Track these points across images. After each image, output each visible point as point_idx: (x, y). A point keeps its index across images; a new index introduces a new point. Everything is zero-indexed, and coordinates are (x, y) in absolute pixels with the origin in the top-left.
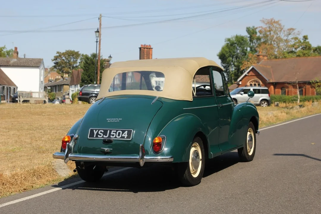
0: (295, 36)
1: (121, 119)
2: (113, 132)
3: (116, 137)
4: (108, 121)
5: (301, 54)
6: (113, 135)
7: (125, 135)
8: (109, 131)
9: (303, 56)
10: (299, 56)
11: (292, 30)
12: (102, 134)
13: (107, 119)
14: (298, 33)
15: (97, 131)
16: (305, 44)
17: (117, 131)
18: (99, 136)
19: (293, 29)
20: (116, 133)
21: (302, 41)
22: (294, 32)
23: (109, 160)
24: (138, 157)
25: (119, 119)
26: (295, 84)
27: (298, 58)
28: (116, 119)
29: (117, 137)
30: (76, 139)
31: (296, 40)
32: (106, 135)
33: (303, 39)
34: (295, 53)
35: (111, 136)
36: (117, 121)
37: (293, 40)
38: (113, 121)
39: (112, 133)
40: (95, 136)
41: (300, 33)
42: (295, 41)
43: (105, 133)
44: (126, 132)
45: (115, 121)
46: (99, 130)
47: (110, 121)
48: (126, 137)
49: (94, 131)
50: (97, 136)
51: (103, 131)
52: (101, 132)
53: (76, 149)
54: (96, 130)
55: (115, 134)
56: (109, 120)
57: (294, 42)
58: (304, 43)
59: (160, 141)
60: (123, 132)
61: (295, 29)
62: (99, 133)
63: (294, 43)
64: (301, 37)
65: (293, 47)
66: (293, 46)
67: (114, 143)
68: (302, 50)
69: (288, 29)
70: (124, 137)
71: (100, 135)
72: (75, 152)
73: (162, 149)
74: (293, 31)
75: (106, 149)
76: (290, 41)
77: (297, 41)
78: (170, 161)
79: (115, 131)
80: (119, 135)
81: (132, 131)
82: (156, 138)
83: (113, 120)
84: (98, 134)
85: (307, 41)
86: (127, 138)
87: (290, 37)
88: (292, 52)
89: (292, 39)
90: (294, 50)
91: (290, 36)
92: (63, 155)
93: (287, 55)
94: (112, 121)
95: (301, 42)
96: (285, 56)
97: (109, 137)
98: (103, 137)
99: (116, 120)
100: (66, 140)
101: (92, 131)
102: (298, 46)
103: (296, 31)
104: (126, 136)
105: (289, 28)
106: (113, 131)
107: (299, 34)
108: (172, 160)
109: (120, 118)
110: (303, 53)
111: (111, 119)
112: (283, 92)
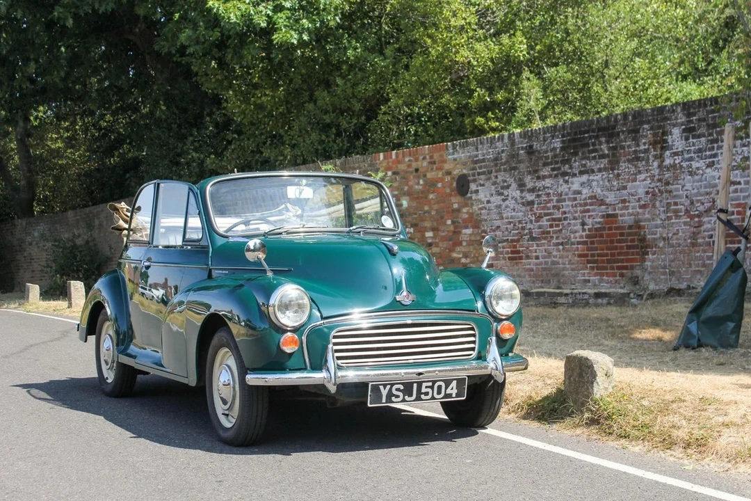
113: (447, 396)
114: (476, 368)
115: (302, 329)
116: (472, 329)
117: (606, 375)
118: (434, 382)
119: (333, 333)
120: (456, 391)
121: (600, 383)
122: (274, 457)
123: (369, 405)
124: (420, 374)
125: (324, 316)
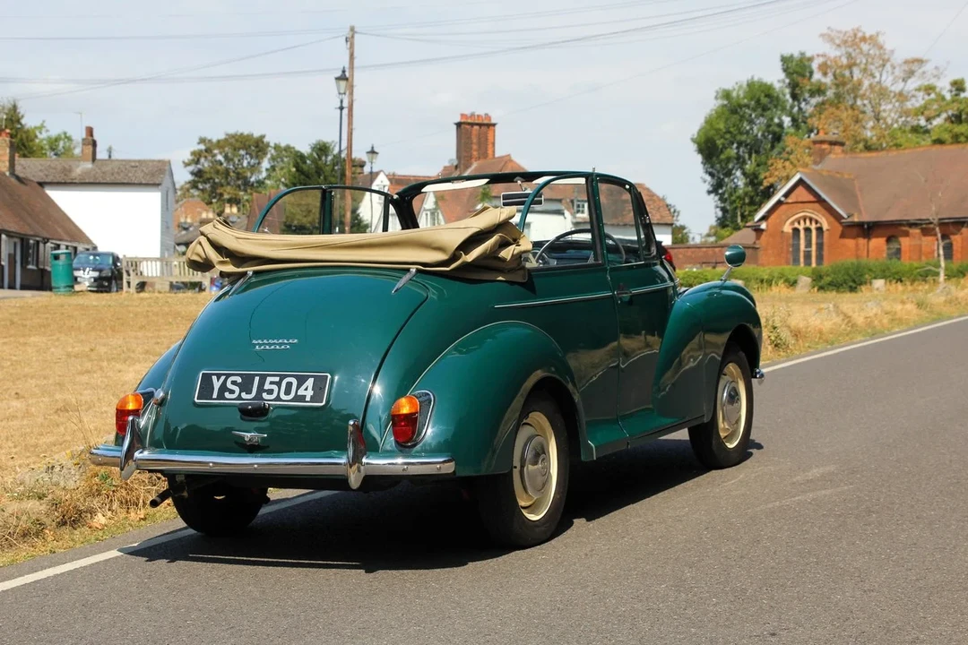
0: (926, 83)
1: (296, 341)
2: (272, 383)
3: (278, 399)
4: (257, 347)
5: (946, 136)
6: (270, 392)
7: (307, 390)
8: (257, 379)
9: (950, 140)
10: (939, 142)
11: (916, 64)
12: (237, 389)
13: (254, 342)
14: (935, 72)
15: (223, 378)
16: (956, 106)
17: (282, 378)
18: (227, 395)
19: (920, 62)
20: (279, 384)
21: (948, 97)
22: (923, 69)
23: (255, 469)
24: (343, 461)
25: (291, 341)
26: (932, 226)
27: (938, 147)
28: (280, 341)
29: (283, 396)
30: (162, 403)
31: (929, 94)
32: (249, 392)
33: (951, 91)
34: (927, 131)
35: (265, 395)
36: (283, 347)
37: (921, 94)
38: (273, 347)
39: (267, 386)
40: (215, 396)
41: (942, 73)
42: (927, 98)
43: (246, 386)
44: (310, 382)
45: (278, 347)
46: (228, 376)
47: (262, 347)
48: (308, 399)
49: (214, 378)
50: (221, 396)
51: (239, 380)
52: (234, 383)
53: (159, 435)
54: (219, 376)
55: (275, 387)
56: (259, 344)
57: (923, 99)
58: (953, 101)
59: (413, 411)
60: (301, 381)
61: (927, 61)
62: (229, 385)
63: (922, 102)
64: (944, 86)
65: (922, 113)
66: (921, 111)
67: (271, 415)
68: (948, 125)
69: (906, 62)
70: (302, 398)
71: (232, 392)
72: (156, 445)
73: (419, 434)
74: (920, 68)
75: (247, 436)
76: (913, 96)
77: (933, 96)
78: (443, 472)
79: (277, 379)
80: (288, 392)
81: (329, 376)
82: (403, 400)
83: (270, 345)
84: (223, 388)
85: (963, 95)
86: (313, 399)
87: (912, 84)
88: (916, 130)
89: (919, 90)
90: (923, 122)
91: (910, 81)
92: (118, 454)
93: (901, 140)
94: (267, 347)
95: (943, 98)
96: (898, 141)
97: (259, 396)
98: (239, 398)
99: (280, 344)
100: (131, 406)
101: (207, 379)
102: (935, 110)
103: (928, 67)
104: (309, 394)
105: (910, 56)
106: (269, 379)
107: (937, 77)
108: (449, 468)
109: (293, 338)
110: (950, 131)
111: (265, 341)
112: (894, 250)
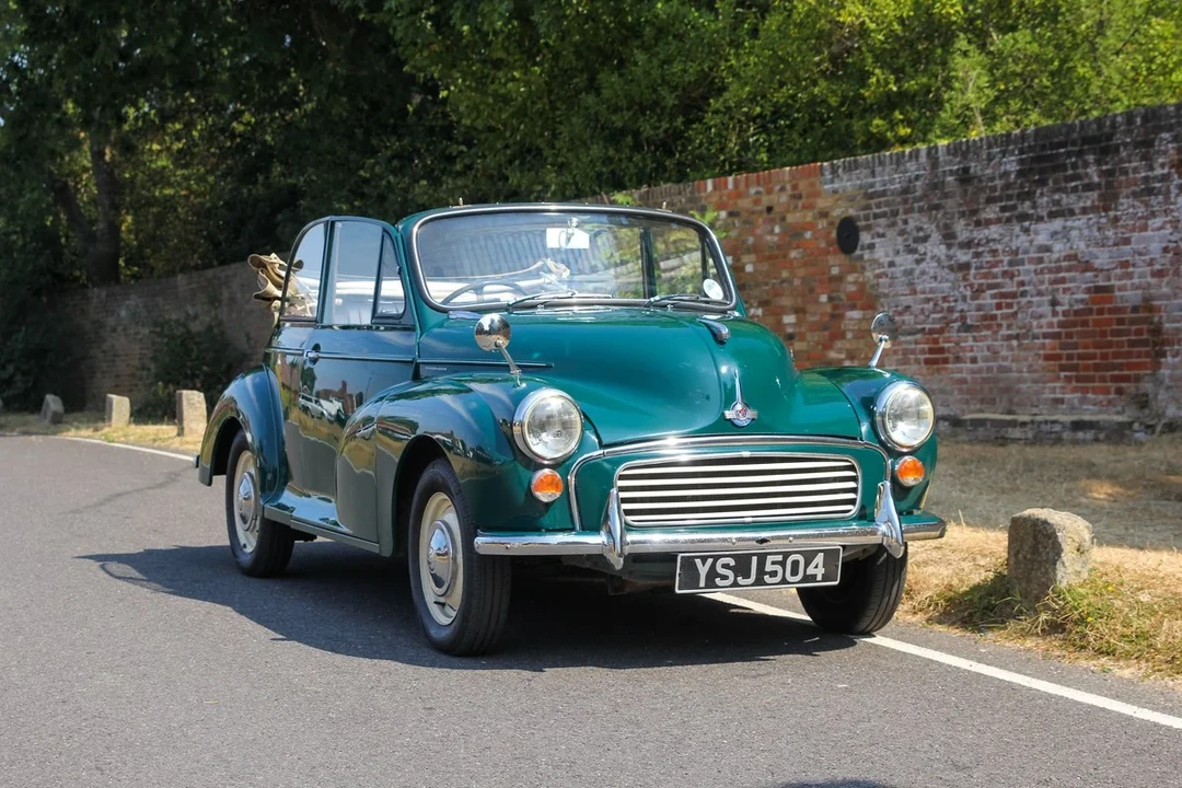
113: (806, 578)
114: (857, 534)
115: (567, 463)
116: (852, 468)
117: (1078, 550)
118: (786, 555)
119: (620, 471)
120: (823, 571)
121: (1067, 564)
122: (518, 674)
123: (678, 591)
124: (763, 541)
125: (605, 442)
